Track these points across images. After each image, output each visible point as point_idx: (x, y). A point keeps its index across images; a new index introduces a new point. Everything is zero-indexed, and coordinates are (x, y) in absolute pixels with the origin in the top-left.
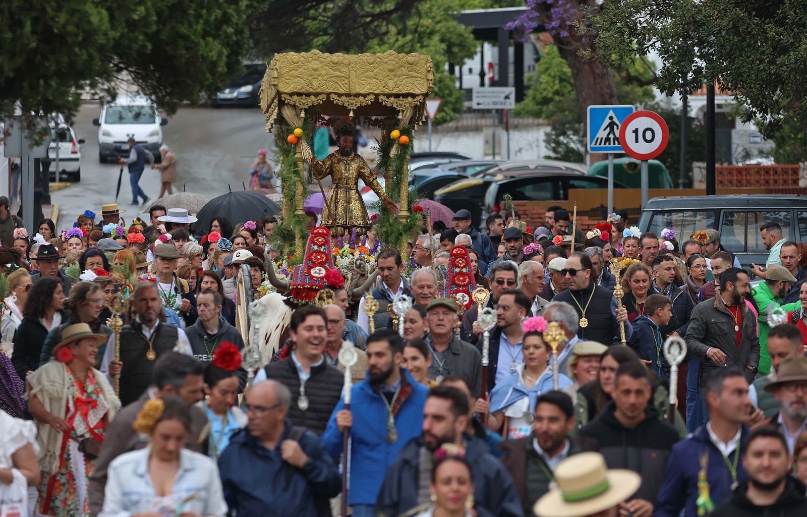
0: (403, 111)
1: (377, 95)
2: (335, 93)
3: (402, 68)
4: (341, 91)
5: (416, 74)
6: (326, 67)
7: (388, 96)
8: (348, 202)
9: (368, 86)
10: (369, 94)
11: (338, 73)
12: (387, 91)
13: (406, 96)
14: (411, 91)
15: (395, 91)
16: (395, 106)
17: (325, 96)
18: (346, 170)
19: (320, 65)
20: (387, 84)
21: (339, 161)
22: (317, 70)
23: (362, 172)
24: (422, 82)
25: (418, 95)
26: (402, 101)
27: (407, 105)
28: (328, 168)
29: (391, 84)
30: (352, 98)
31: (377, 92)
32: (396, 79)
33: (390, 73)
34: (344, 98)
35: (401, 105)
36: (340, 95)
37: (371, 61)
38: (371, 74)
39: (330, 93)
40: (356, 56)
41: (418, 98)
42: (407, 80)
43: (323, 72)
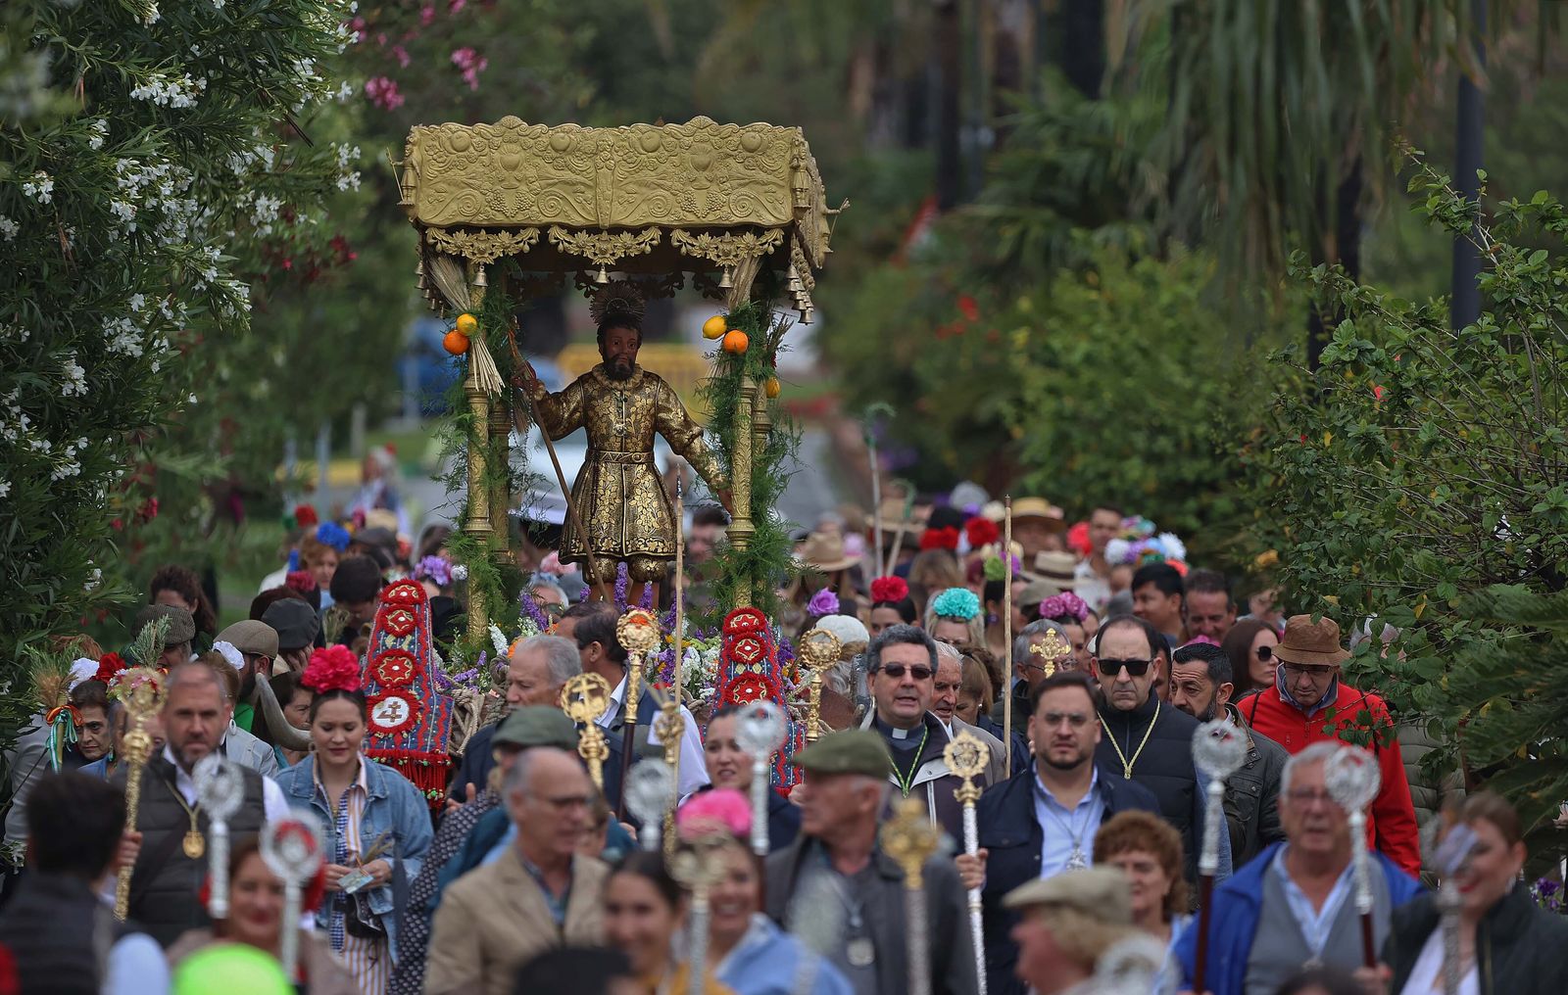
0: (731, 269)
1: (666, 231)
2: (562, 226)
3: (730, 160)
4: (576, 220)
5: (762, 176)
6: (538, 160)
7: (695, 231)
9: (644, 207)
10: (647, 227)
11: (567, 175)
12: (691, 218)
13: (739, 229)
14: (752, 219)
15: (711, 219)
16: (711, 255)
19: (523, 154)
20: (691, 201)
21: (605, 391)
22: (515, 167)
23: (663, 421)
24: (780, 194)
25: (769, 229)
26: (727, 243)
27: (743, 254)
28: (575, 410)
29: (700, 201)
30: (605, 236)
31: (665, 221)
32: (714, 188)
33: (696, 174)
34: (582, 237)
35: (727, 254)
36: (572, 230)
37: (650, 143)
38: (650, 176)
39: (548, 226)
40: (615, 131)
41: (769, 237)
42: (743, 190)
43: (531, 173)
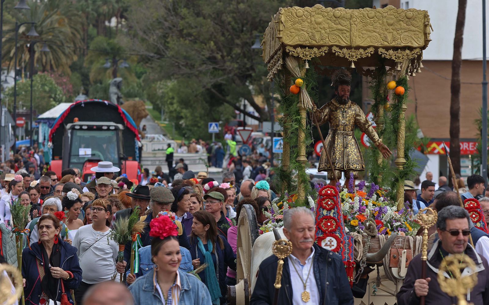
0: (400, 63)
1: (376, 48)
2: (337, 46)
3: (401, 22)
4: (343, 44)
5: (413, 28)
6: (328, 21)
7: (387, 48)
8: (345, 147)
9: (368, 39)
10: (369, 47)
11: (340, 27)
12: (386, 44)
13: (404, 48)
14: (409, 44)
15: (393, 44)
16: (393, 58)
17: (327, 48)
18: (343, 117)
19: (323, 18)
20: (386, 37)
21: (337, 109)
22: (320, 23)
23: (358, 120)
24: (420, 35)
25: (415, 48)
26: (400, 53)
27: (405, 57)
28: (326, 115)
29: (390, 37)
30: (353, 50)
31: (376, 45)
32: (395, 32)
33: (388, 27)
34: (345, 50)
35: (399, 57)
36: (341, 48)
37: (371, 15)
38: (371, 28)
39: (332, 46)
40: (358, 10)
41: (415, 51)
42: (406, 33)
43: (326, 26)
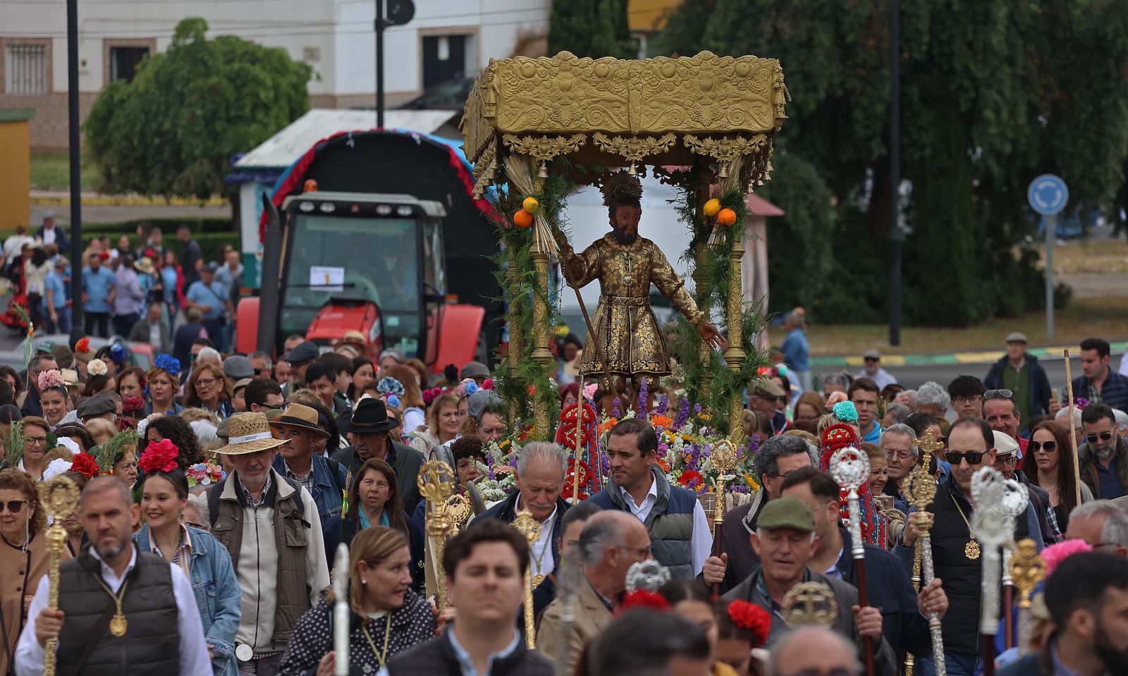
0: (727, 163)
1: (680, 136)
2: (603, 132)
3: (727, 84)
4: (614, 128)
5: (751, 95)
6: (585, 84)
7: (701, 136)
8: (632, 329)
9: (664, 118)
10: (665, 133)
11: (607, 95)
12: (699, 126)
13: (733, 134)
14: (744, 127)
15: (714, 127)
16: (713, 154)
17: (583, 138)
18: (627, 269)
19: (574, 79)
20: (699, 114)
21: (614, 253)
22: (568, 89)
23: (656, 274)
24: (764, 109)
25: (757, 134)
26: (725, 144)
27: (737, 152)
28: (593, 266)
29: (706, 114)
30: (635, 140)
31: (680, 128)
32: (715, 104)
33: (704, 94)
34: (619, 140)
35: (725, 153)
36: (611, 135)
37: (669, 71)
38: (669, 95)
39: (593, 132)
40: (642, 62)
41: (756, 140)
42: (737, 105)
43: (581, 93)
